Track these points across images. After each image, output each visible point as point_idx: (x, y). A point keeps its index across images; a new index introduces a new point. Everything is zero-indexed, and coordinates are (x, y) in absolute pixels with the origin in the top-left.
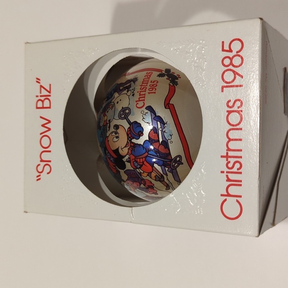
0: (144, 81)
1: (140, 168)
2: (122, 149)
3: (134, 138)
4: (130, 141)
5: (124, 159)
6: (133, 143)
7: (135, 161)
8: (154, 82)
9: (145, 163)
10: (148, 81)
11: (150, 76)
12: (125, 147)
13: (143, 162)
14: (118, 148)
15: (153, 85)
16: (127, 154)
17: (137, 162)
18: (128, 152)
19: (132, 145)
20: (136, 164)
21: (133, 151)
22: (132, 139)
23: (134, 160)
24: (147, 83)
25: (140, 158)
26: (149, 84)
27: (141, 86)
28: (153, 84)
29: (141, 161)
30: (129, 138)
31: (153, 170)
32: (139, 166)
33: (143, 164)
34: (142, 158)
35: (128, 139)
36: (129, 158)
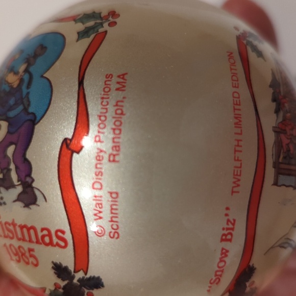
0: (29, 229)
8: (31, 256)
10: (31, 241)
11: (51, 243)
15: (23, 254)
24: (24, 240)
26: (21, 243)
27: (14, 224)
28: (27, 254)
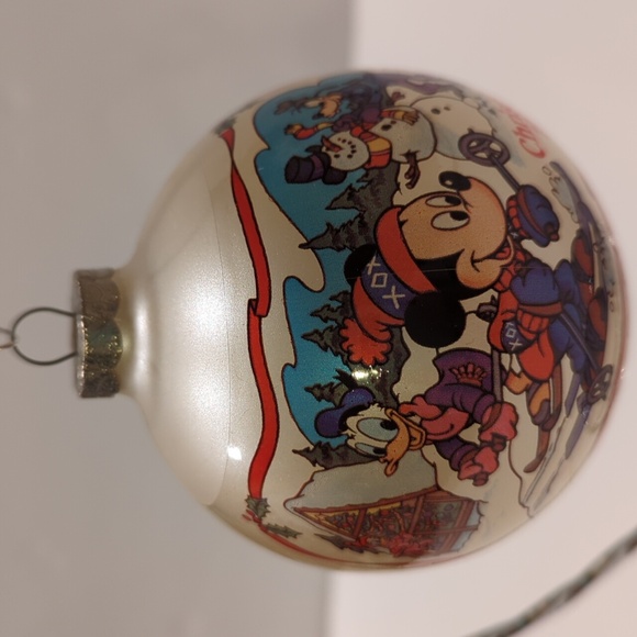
1: (518, 351)
2: (473, 261)
3: (530, 238)
4: (518, 241)
5: (469, 304)
6: (525, 252)
7: (514, 320)
9: (544, 338)
12: (492, 256)
13: (538, 333)
14: (457, 255)
16: (492, 286)
17: (518, 324)
18: (498, 280)
19: (520, 257)
20: (511, 333)
21: (519, 280)
22: (523, 238)
23: (510, 316)
25: (534, 315)
29: (534, 327)
30: (514, 230)
31: (552, 376)
32: (517, 344)
33: (537, 339)
34: (542, 317)
35: (508, 233)
36: (495, 302)
